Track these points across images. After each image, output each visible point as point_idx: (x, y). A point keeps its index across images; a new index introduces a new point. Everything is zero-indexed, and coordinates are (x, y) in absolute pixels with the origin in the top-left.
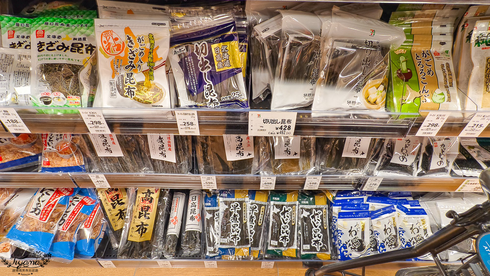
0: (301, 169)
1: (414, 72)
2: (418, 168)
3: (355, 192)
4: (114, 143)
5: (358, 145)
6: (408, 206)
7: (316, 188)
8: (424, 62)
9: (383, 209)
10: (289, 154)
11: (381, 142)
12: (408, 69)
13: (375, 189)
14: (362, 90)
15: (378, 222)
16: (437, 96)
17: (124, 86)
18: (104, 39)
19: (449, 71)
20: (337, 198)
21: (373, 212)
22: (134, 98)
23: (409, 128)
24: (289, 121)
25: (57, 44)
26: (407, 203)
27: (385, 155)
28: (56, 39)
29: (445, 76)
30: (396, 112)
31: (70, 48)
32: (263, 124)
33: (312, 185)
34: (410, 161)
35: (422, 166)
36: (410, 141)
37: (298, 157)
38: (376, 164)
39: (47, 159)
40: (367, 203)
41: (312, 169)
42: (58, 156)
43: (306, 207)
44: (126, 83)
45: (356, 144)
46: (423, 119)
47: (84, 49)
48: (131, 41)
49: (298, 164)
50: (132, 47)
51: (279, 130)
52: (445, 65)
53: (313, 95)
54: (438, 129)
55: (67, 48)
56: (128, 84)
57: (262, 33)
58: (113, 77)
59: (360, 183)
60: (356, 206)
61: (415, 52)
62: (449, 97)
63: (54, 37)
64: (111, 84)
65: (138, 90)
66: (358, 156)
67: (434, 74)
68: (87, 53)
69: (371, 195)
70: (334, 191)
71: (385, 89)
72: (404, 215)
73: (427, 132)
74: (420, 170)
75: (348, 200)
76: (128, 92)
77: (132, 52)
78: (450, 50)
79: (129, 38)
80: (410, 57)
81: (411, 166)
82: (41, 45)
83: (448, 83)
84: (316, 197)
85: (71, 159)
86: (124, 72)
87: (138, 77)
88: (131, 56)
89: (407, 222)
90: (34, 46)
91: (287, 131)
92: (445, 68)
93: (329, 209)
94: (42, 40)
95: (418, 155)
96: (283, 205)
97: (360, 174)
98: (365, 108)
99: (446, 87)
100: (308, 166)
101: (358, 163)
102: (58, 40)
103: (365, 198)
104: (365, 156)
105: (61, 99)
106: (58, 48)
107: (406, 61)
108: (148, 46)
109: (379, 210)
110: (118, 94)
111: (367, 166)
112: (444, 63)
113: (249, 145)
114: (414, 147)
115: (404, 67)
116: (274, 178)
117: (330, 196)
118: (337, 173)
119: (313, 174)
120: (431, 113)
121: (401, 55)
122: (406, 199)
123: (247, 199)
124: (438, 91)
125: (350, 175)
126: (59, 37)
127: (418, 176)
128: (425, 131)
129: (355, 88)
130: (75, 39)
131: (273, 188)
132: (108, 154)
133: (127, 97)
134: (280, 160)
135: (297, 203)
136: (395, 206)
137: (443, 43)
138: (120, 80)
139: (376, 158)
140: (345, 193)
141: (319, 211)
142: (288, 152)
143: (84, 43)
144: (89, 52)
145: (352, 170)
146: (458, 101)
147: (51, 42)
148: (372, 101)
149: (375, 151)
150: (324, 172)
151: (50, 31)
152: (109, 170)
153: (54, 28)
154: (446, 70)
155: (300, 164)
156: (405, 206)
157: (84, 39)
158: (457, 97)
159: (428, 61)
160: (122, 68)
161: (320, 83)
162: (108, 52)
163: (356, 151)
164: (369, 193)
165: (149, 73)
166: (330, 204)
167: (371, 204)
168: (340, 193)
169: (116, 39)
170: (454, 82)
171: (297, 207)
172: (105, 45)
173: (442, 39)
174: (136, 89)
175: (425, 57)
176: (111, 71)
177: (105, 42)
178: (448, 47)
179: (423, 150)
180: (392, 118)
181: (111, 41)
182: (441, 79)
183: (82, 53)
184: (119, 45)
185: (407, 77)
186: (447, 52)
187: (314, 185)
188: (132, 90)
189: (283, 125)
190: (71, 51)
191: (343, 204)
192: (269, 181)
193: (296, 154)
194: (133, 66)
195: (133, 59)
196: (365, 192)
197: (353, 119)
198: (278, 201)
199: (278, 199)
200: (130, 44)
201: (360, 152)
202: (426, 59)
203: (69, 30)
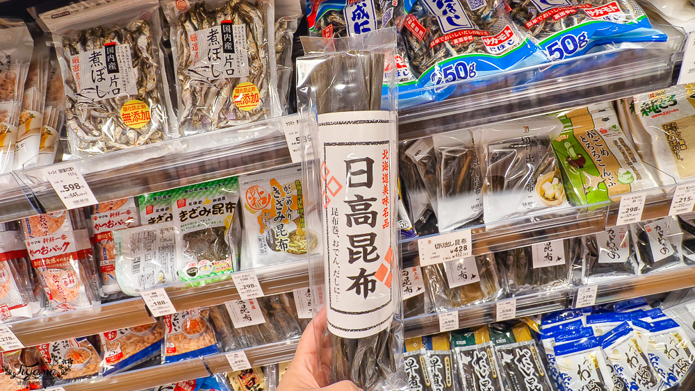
0: (486, 294)
1: (586, 157)
2: (638, 263)
3: (566, 314)
4: (253, 308)
5: (550, 249)
6: (648, 320)
7: (513, 317)
8: (592, 144)
9: (615, 330)
10: (466, 278)
11: (578, 241)
12: (578, 154)
13: (592, 302)
14: (535, 189)
15: (615, 351)
16: (623, 176)
17: (275, 240)
18: (249, 195)
19: (625, 146)
20: (545, 327)
21: (602, 338)
22: (287, 251)
23: (604, 219)
24: (464, 241)
25: (199, 210)
26: (645, 314)
27: (588, 254)
28: (198, 205)
29: (623, 153)
30: (583, 203)
31: (211, 211)
32: (436, 250)
33: (505, 313)
34: (623, 256)
35: (644, 259)
36: (613, 232)
37: (477, 279)
38: (580, 269)
39: (172, 344)
40: (588, 325)
41: (500, 292)
42: (185, 338)
43: (504, 347)
44: (277, 236)
45: (546, 248)
46: (618, 206)
47: (224, 208)
48: (277, 192)
49: (480, 288)
50: (278, 197)
51: (455, 253)
52: (618, 141)
53: (482, 204)
54: (640, 212)
55: (209, 212)
56: (280, 237)
57: (415, 157)
58: (262, 232)
59: (569, 300)
60: (574, 332)
61: (578, 135)
62: (638, 175)
63: (196, 203)
64: (260, 240)
65: (291, 241)
66: (554, 263)
67: (609, 152)
68: (227, 211)
69: (589, 314)
70: (536, 316)
71: (560, 181)
72: (646, 333)
73: (628, 218)
74: (642, 265)
75: (561, 327)
76: (280, 245)
77: (279, 202)
78: (617, 125)
79: (275, 189)
80: (575, 140)
81: (629, 262)
82: (183, 214)
83: (630, 159)
84: (514, 331)
85: (201, 338)
86: (273, 226)
87: (290, 227)
88: (279, 206)
89: (654, 342)
90: (177, 217)
91: (463, 252)
92: (619, 144)
93: (537, 345)
94: (183, 209)
95: (631, 246)
96: (473, 351)
97: (565, 286)
98: (546, 206)
99: (629, 164)
100: (494, 290)
101: (558, 273)
102: (199, 205)
103: (583, 319)
104: (562, 262)
105: (208, 267)
106: (200, 213)
107: (573, 146)
108: (295, 192)
109: (610, 333)
110: (269, 249)
111: (571, 275)
112: (616, 138)
113: (417, 278)
114: (622, 237)
115: (572, 153)
116: (456, 313)
117: (534, 325)
118: (533, 291)
119: (503, 298)
120: (623, 197)
121: (564, 141)
122: (641, 310)
123: (423, 350)
124: (622, 171)
125: (552, 290)
126: (200, 202)
127: (642, 273)
128: (626, 219)
129: (526, 188)
130: (214, 200)
131: (457, 327)
132: (247, 324)
133: (279, 250)
134: (456, 289)
135: (491, 343)
136: (630, 323)
137: (606, 120)
138: (271, 234)
139: (578, 260)
140: (553, 316)
141: (525, 350)
142: (464, 276)
143: (224, 202)
144: (229, 210)
145: (552, 283)
146: (651, 176)
147: (193, 210)
148: (550, 197)
149: (574, 252)
150: (517, 292)
151: (191, 198)
152: (247, 344)
153: (194, 195)
154: (622, 146)
155: (483, 288)
156: (644, 319)
157: (224, 198)
158: (646, 171)
159: (596, 141)
160: (271, 221)
161: (486, 191)
162: (254, 207)
163: (549, 257)
164: (585, 310)
165: (300, 220)
166: (537, 337)
167: (594, 326)
168: (546, 318)
169: (262, 193)
170: (637, 157)
171: (492, 349)
172: (250, 201)
173: (604, 115)
174: (289, 241)
175: (592, 137)
176: (258, 226)
177: (250, 198)
178: (614, 121)
179: (635, 239)
180: (581, 212)
181: (256, 195)
182: (620, 157)
183: (223, 213)
184: (264, 199)
185: (580, 163)
186: (614, 127)
187: (508, 313)
188: (285, 242)
189: (458, 246)
190: (214, 213)
191: (556, 333)
192: (450, 318)
193: (474, 276)
194: (283, 217)
195: (281, 209)
196: (579, 309)
197: (535, 222)
198: (465, 345)
199: (464, 342)
200: (277, 195)
201: (555, 258)
202: (593, 139)
203: (208, 193)
